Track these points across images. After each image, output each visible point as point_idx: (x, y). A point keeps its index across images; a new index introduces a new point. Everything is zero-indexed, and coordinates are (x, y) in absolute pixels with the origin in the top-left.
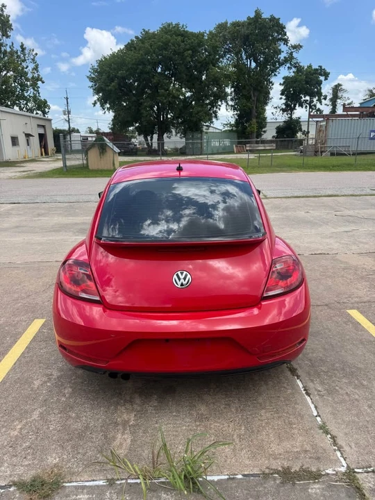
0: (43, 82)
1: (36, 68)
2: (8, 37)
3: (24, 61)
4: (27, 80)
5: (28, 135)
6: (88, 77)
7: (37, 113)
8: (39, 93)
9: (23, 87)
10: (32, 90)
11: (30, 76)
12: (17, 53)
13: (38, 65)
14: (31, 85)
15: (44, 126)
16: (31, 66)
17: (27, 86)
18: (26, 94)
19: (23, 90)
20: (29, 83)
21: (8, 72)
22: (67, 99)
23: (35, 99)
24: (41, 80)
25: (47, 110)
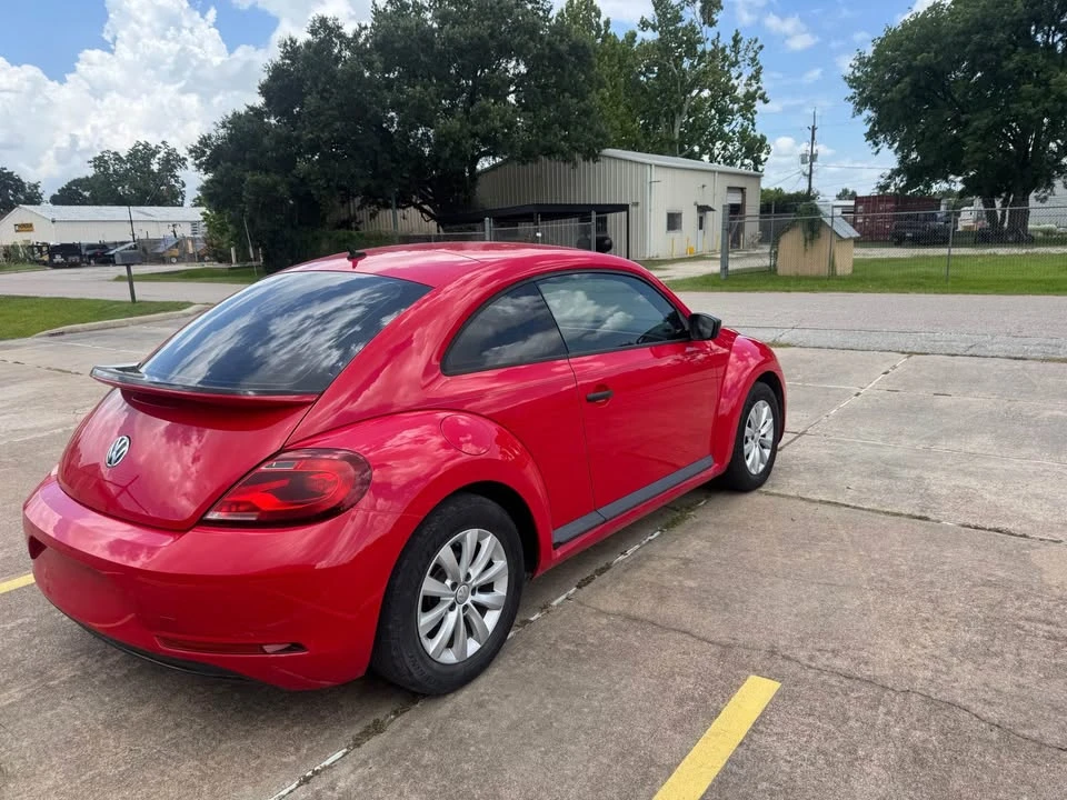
0: (766, 102)
1: (756, 77)
2: (712, 24)
3: (734, 64)
4: (735, 100)
5: (703, 209)
6: (845, 78)
7: (742, 164)
8: (753, 125)
9: (724, 115)
10: (740, 120)
11: (740, 92)
12: (723, 50)
13: (761, 68)
14: (740, 110)
15: (742, 190)
16: (748, 71)
17: (732, 112)
18: (726, 129)
19: (721, 122)
20: (736, 106)
21: (701, 91)
22: (814, 129)
23: (744, 135)
24: (762, 97)
25: (763, 157)
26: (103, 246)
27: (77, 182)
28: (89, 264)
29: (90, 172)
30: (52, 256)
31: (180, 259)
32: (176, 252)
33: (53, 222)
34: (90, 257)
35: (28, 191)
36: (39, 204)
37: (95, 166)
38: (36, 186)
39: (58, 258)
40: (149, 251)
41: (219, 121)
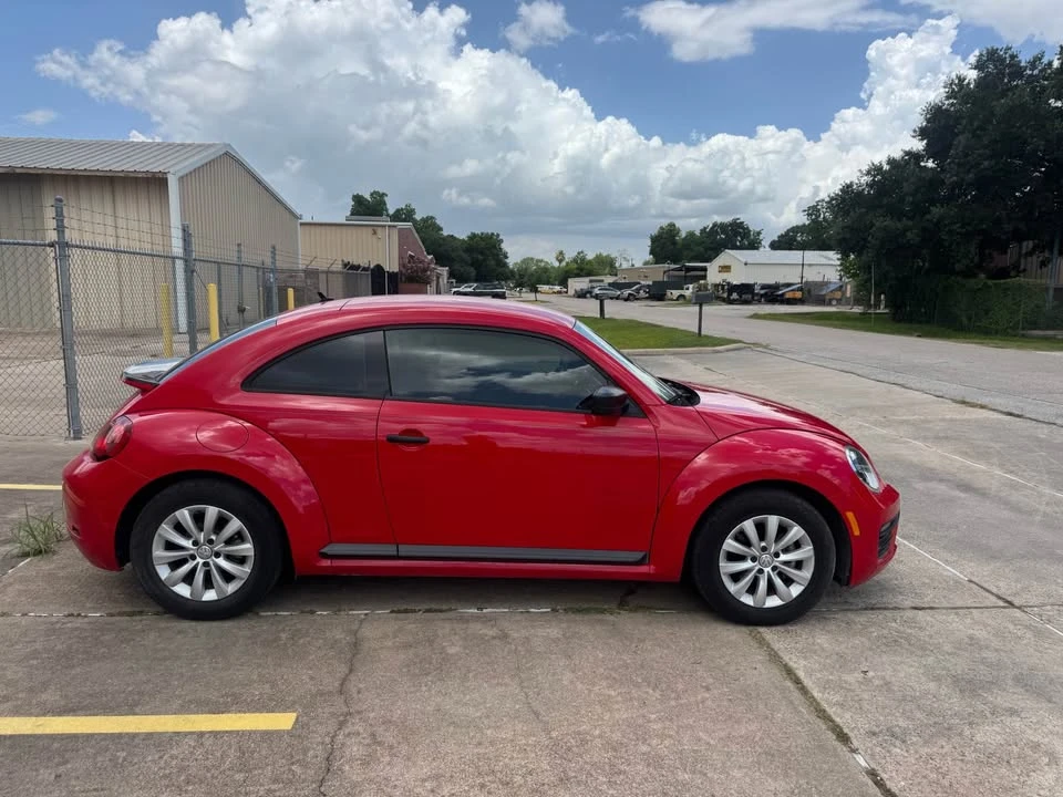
26: (777, 287)
27: (795, 230)
28: (759, 302)
29: (803, 220)
30: (730, 294)
31: (839, 301)
32: (838, 295)
33: (746, 264)
34: (762, 296)
35: (752, 237)
36: (757, 248)
37: (808, 215)
38: (759, 233)
39: (735, 296)
40: (813, 293)
41: (865, 168)
